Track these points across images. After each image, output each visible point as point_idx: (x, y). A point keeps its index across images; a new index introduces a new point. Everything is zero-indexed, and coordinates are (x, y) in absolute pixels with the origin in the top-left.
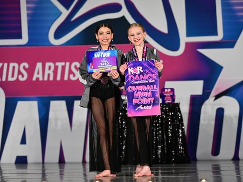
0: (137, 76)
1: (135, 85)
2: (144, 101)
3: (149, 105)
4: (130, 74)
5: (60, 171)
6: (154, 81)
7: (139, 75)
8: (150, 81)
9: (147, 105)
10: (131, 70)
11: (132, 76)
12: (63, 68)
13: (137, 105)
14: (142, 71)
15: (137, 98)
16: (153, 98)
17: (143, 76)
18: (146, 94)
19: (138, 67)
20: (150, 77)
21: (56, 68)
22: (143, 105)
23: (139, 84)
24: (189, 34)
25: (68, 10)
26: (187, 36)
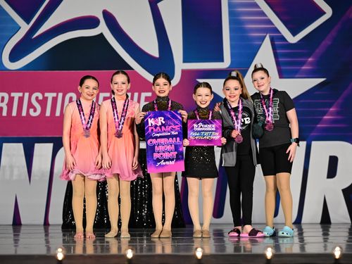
0: (158, 128)
1: (156, 138)
2: (166, 155)
3: (172, 160)
4: (150, 125)
5: (15, 235)
6: (177, 133)
7: (160, 126)
8: (173, 133)
9: (169, 160)
10: (151, 122)
11: (153, 128)
12: (21, 100)
13: (158, 160)
14: (164, 122)
15: (158, 153)
16: (176, 153)
17: (165, 127)
18: (168, 148)
19: (159, 118)
20: (172, 129)
22: (165, 160)
23: (161, 137)
24: (186, 59)
25: (28, 24)
26: (184, 62)
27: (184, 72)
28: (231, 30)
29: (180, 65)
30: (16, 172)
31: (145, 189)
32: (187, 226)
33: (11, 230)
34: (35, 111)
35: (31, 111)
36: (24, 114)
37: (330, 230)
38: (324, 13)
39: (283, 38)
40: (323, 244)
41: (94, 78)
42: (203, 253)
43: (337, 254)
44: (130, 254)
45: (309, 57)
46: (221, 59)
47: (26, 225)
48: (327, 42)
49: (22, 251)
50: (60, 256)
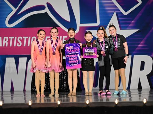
0: (70, 50)
1: (70, 54)
2: (74, 62)
3: (76, 64)
4: (67, 49)
5: (11, 95)
6: (78, 53)
7: (71, 50)
8: (77, 52)
11: (68, 50)
12: (13, 40)
13: (71, 64)
14: (73, 48)
15: (71, 61)
16: (78, 61)
17: (73, 50)
18: (75, 59)
19: (71, 46)
20: (76, 51)
21: (9, 40)
22: (74, 64)
23: (72, 54)
25: (16, 9)
26: (81, 23)
27: (80, 27)
28: (100, 10)
29: (79, 25)
30: (11, 69)
31: (65, 76)
32: (82, 91)
33: (10, 93)
34: (19, 44)
35: (18, 44)
36: (15, 45)
37: (142, 91)
38: (138, 3)
39: (121, 13)
40: (139, 98)
41: (43, 30)
42: (89, 102)
43: (145, 101)
44: (59, 103)
45: (132, 21)
46: (96, 22)
47: (16, 91)
48: (139, 15)
49: (14, 102)
50: (30, 104)
